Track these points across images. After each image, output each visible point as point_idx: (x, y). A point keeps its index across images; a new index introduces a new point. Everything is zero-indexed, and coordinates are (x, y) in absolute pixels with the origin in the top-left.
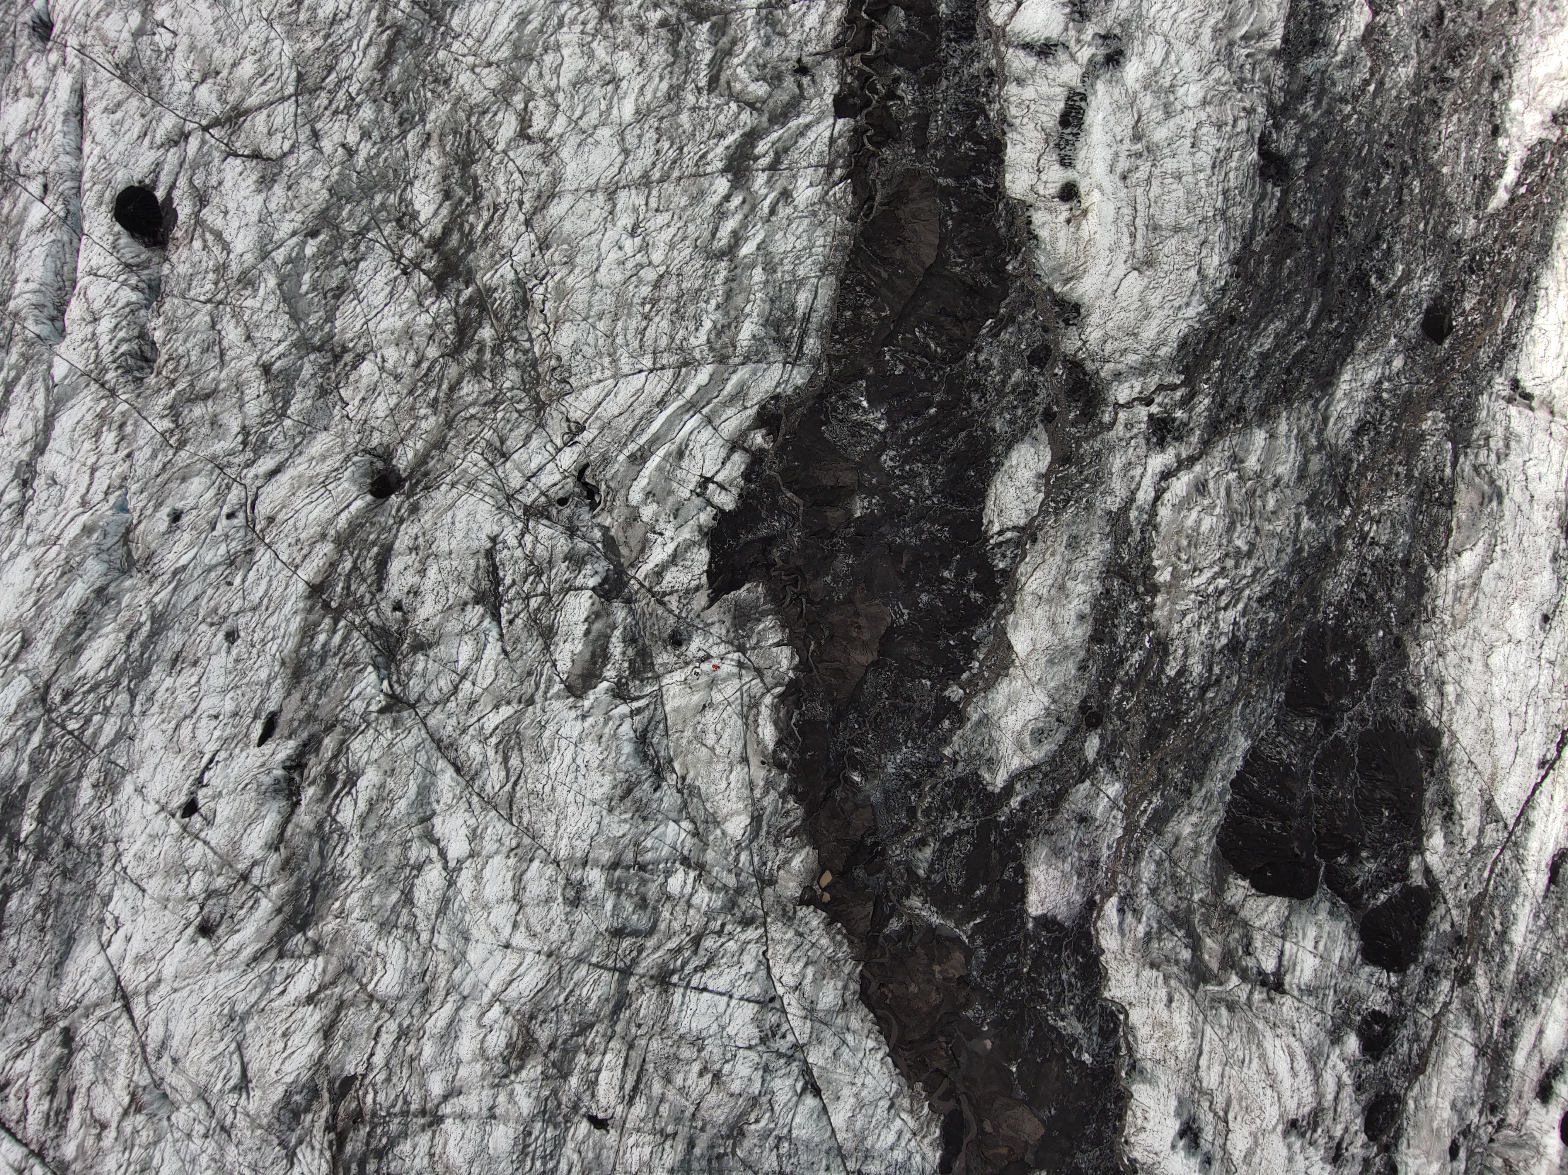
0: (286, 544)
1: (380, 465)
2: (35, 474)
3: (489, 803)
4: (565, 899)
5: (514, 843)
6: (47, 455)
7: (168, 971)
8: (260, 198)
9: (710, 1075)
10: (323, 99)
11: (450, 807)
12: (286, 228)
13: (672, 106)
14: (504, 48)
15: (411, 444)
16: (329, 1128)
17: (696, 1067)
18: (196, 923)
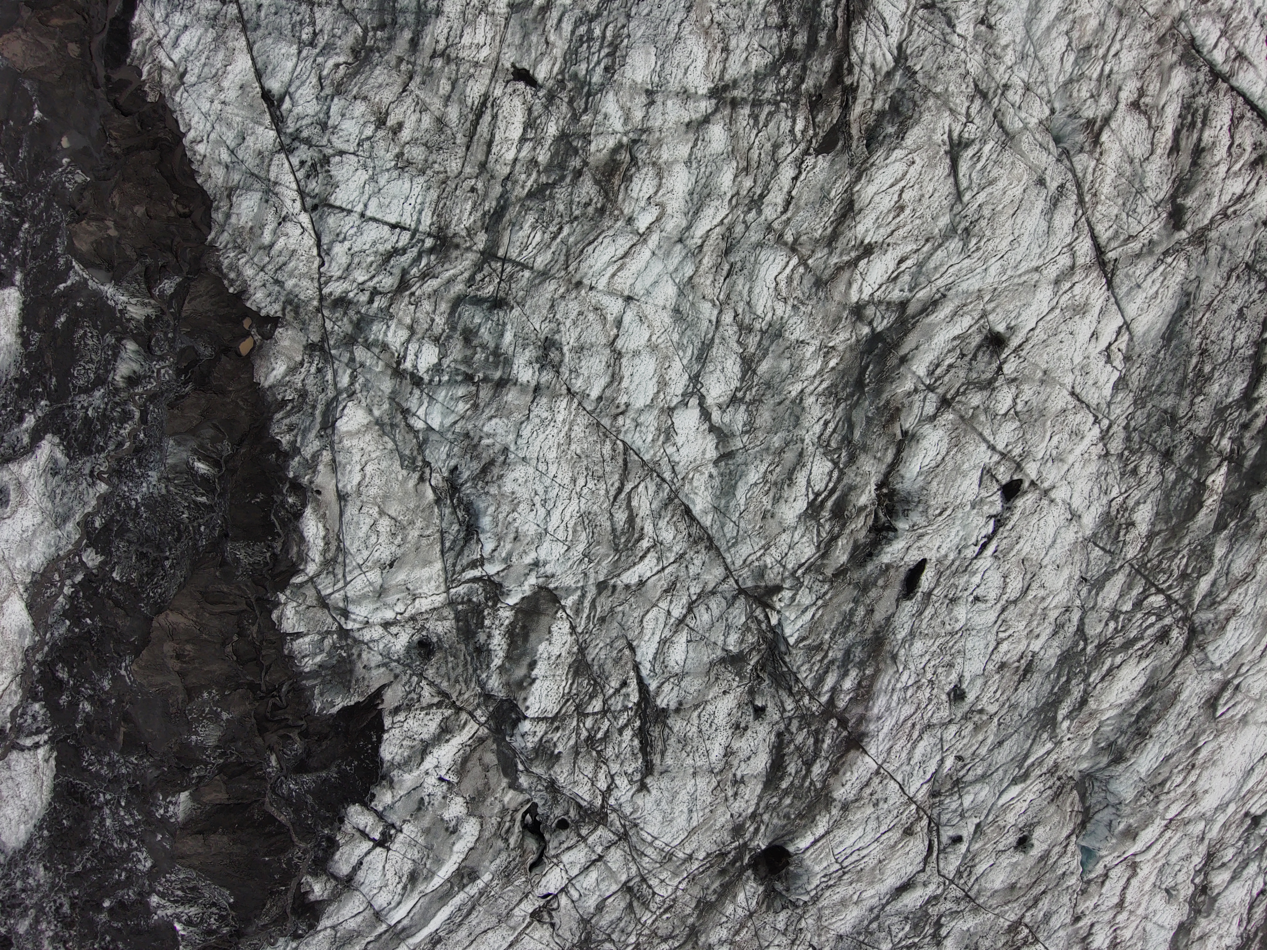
0: (891, 802)
1: (779, 887)
2: (1192, 901)
3: (652, 470)
4: (561, 350)
5: (620, 420)
6: (1175, 923)
7: (1044, 293)
9: (389, 124)
11: (696, 469)
15: (739, 911)
16: (851, 91)
17: (406, 134)
18: (1008, 350)
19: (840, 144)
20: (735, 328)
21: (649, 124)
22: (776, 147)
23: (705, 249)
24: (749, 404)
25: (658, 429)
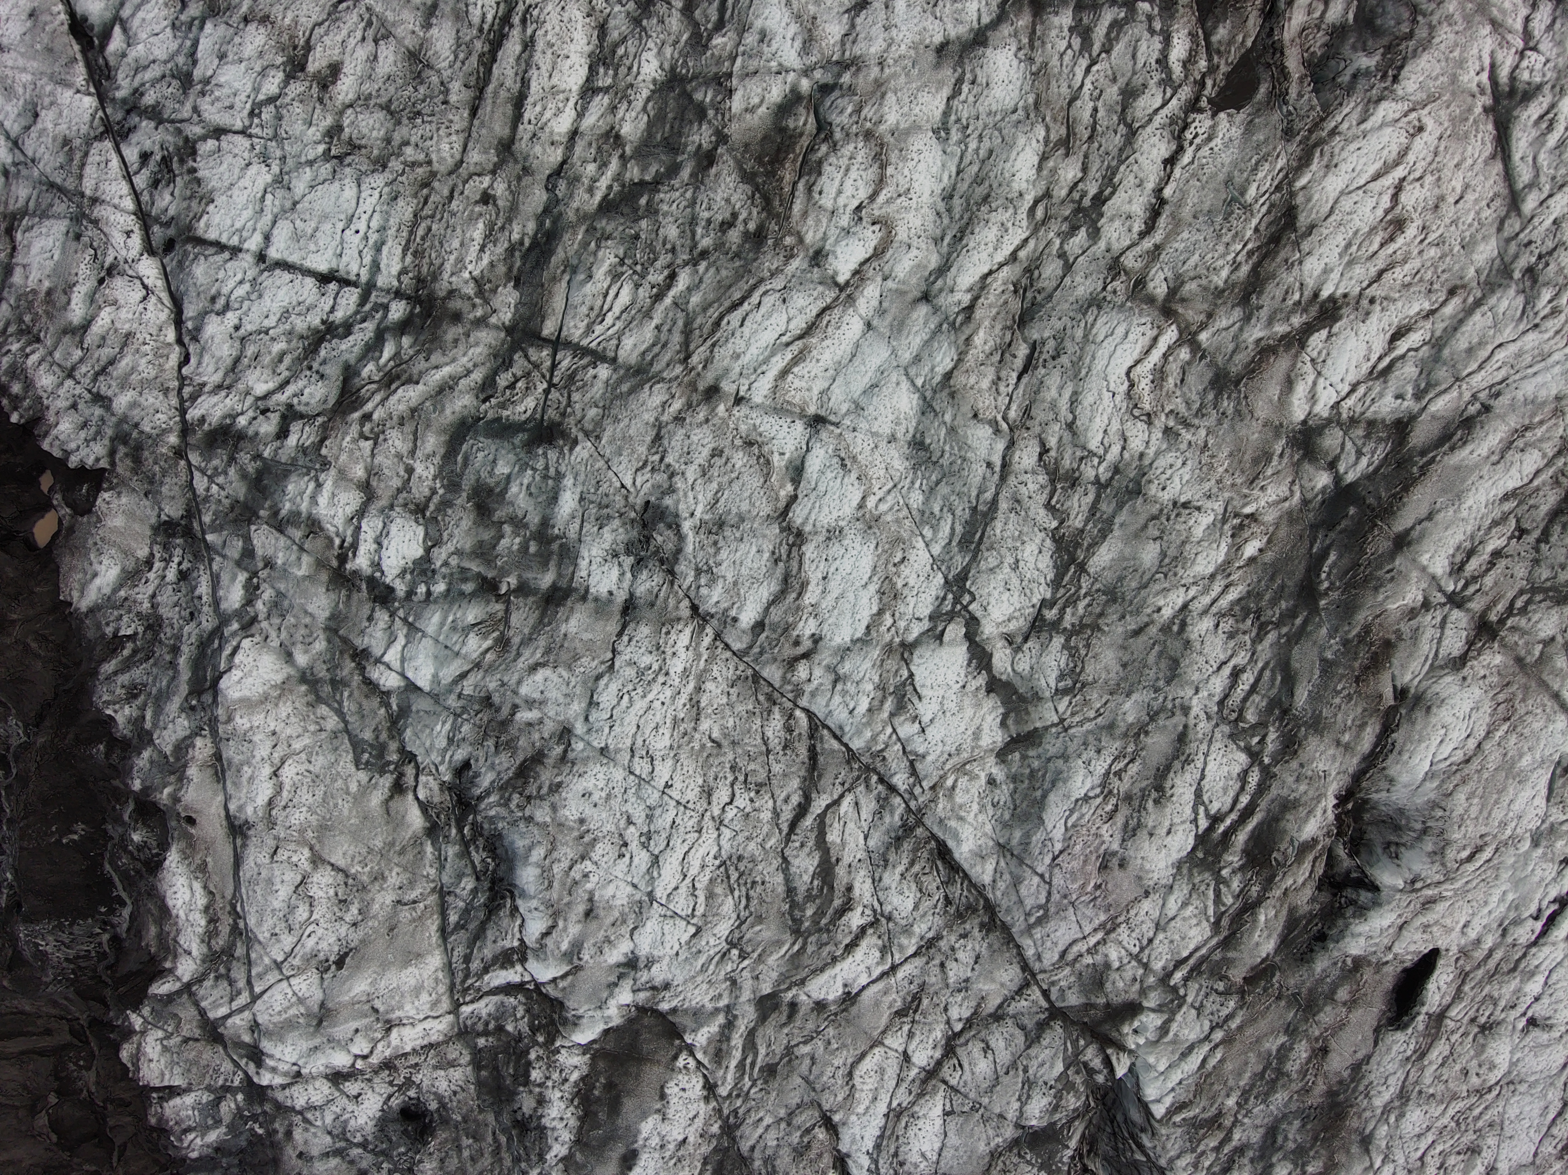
4: (677, 528)
11: (961, 769)
17: (346, 88)
19: (1263, 89)
20: (1043, 478)
21: (857, 50)
22: (1130, 94)
23: (978, 313)
24: (1069, 634)
25: (881, 687)
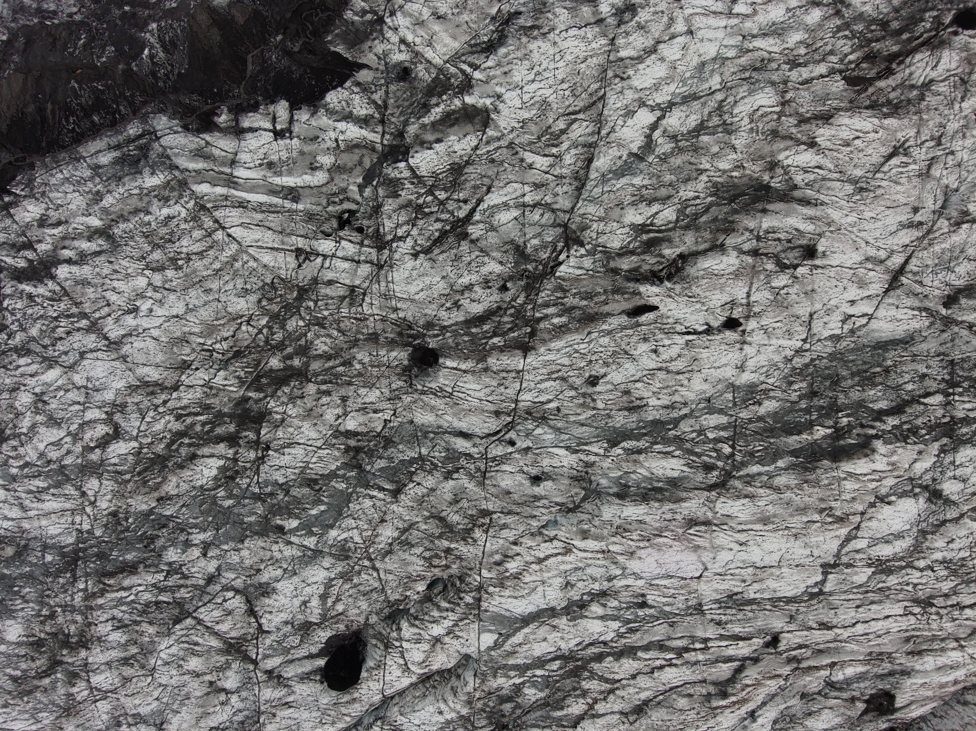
1: (415, 371)
2: (572, 603)
3: (600, 121)
5: (616, 81)
6: (552, 604)
7: (857, 257)
8: (279, 586)
10: (183, 593)
12: (288, 552)
13: (33, 346)
14: (67, 492)
15: (385, 359)
16: (890, 72)
18: (810, 262)
